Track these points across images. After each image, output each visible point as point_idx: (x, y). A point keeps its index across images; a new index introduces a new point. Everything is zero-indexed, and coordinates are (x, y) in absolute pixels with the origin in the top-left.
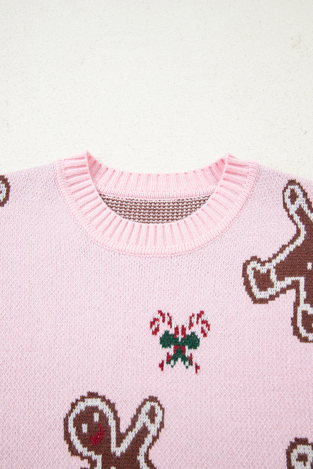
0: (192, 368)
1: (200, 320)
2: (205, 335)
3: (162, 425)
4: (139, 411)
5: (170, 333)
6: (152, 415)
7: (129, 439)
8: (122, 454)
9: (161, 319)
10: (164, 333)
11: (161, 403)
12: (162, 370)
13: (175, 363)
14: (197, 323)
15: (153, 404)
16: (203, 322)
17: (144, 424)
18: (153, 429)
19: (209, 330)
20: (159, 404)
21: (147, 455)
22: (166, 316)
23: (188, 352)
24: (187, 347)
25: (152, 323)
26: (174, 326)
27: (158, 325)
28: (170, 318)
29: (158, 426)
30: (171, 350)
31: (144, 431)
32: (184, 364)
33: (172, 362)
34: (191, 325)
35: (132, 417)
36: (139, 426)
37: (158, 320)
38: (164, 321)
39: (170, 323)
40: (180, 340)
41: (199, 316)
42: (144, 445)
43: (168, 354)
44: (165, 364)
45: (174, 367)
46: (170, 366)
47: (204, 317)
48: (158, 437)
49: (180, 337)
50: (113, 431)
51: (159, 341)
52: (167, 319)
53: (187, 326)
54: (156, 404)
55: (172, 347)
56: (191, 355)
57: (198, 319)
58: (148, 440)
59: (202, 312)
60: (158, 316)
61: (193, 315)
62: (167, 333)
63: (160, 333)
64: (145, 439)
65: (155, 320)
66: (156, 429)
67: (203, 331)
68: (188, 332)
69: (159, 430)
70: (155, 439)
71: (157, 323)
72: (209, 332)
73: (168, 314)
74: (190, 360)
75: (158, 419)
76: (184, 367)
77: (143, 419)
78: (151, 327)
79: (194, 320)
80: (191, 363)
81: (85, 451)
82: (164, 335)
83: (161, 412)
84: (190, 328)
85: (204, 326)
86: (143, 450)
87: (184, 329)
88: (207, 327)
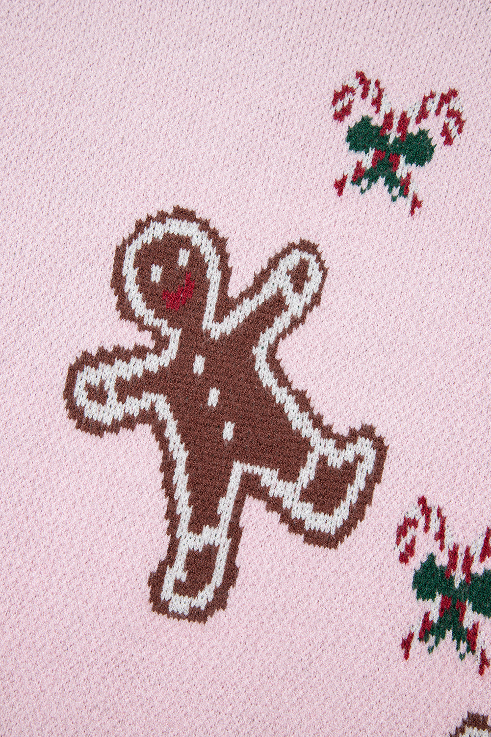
0: (405, 203)
1: (444, 109)
2: (449, 141)
3: (316, 299)
4: (274, 263)
5: (373, 123)
6: (299, 277)
7: (243, 313)
8: (223, 337)
9: (359, 90)
10: (359, 120)
11: (323, 258)
12: (340, 193)
13: (369, 186)
14: (438, 112)
15: (306, 256)
16: (451, 114)
17: (280, 291)
18: (295, 303)
19: (460, 131)
20: (318, 259)
21: (272, 350)
22: (372, 86)
23: (403, 169)
24: (402, 159)
25: (338, 96)
26: (385, 109)
27: (350, 102)
28: (380, 92)
29: (308, 300)
30: (367, 159)
31: (277, 304)
32: (390, 190)
33: (365, 183)
34: (423, 114)
35: (258, 272)
36: (267, 291)
37: (352, 91)
38: (364, 96)
39: (377, 102)
40: (391, 141)
41: (445, 99)
42: (271, 329)
43: (359, 164)
44: (348, 184)
45: (367, 192)
46: (357, 189)
47: (454, 104)
48: (303, 320)
49: (393, 135)
50: (214, 291)
51: (345, 135)
52: (373, 93)
53: (413, 115)
54: (312, 259)
55: (372, 152)
56: (409, 175)
57: (440, 105)
58: (281, 322)
59: (454, 93)
60: (354, 83)
61: (432, 96)
62: (366, 121)
63: (352, 120)
64: (276, 318)
65: (346, 90)
66: (302, 305)
67: (446, 132)
68: (413, 129)
69: (307, 309)
70: (296, 322)
71: (348, 97)
72: (458, 136)
73: (377, 83)
74: (404, 186)
75: (310, 288)
76: (388, 197)
77: (280, 280)
78: (334, 102)
79: (432, 106)
80: (404, 192)
81: (149, 318)
82: (358, 126)
83: (320, 275)
84: (418, 121)
85: (452, 121)
86: (267, 337)
87: (404, 121)
88: (458, 126)
